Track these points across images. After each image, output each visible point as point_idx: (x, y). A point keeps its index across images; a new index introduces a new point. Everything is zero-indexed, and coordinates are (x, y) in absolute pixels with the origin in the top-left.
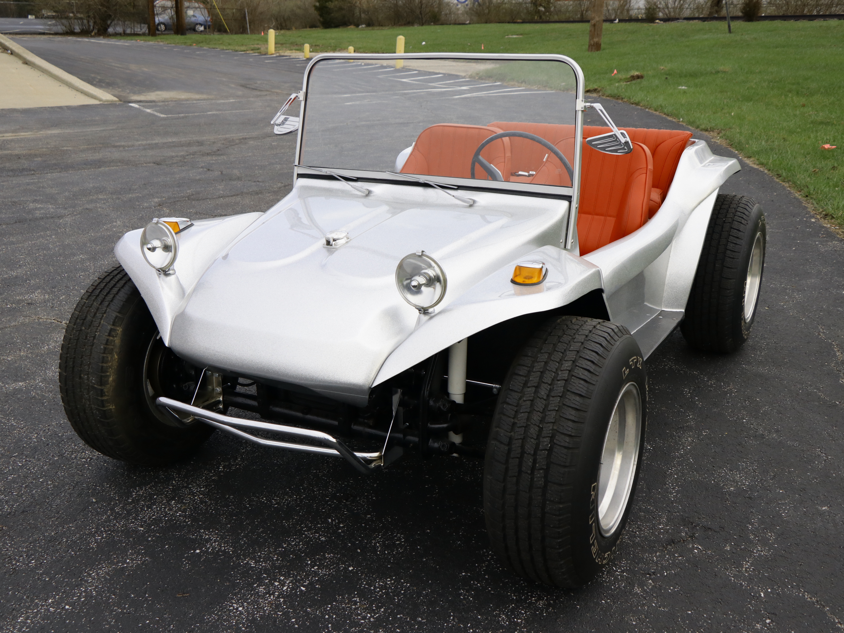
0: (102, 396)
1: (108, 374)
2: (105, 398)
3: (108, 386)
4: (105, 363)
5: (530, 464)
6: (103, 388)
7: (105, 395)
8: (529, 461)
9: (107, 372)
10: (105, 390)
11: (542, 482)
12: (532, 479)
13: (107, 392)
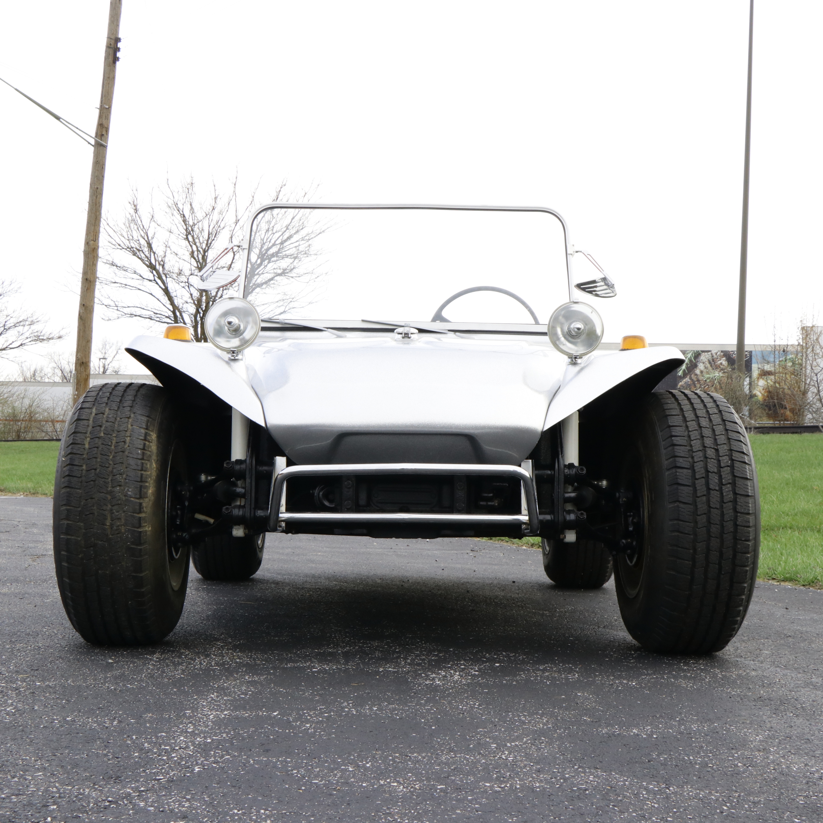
0: (140, 512)
1: (147, 484)
2: (142, 515)
3: (147, 500)
4: (145, 471)
5: (717, 481)
6: (141, 501)
7: (144, 512)
8: (714, 480)
9: (147, 482)
10: (144, 505)
11: (731, 496)
12: (722, 494)
13: (146, 507)
